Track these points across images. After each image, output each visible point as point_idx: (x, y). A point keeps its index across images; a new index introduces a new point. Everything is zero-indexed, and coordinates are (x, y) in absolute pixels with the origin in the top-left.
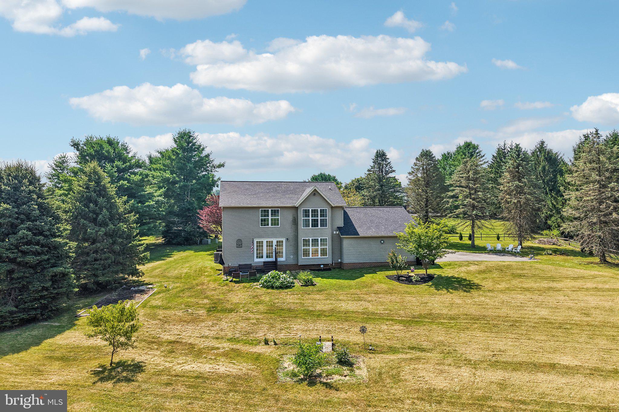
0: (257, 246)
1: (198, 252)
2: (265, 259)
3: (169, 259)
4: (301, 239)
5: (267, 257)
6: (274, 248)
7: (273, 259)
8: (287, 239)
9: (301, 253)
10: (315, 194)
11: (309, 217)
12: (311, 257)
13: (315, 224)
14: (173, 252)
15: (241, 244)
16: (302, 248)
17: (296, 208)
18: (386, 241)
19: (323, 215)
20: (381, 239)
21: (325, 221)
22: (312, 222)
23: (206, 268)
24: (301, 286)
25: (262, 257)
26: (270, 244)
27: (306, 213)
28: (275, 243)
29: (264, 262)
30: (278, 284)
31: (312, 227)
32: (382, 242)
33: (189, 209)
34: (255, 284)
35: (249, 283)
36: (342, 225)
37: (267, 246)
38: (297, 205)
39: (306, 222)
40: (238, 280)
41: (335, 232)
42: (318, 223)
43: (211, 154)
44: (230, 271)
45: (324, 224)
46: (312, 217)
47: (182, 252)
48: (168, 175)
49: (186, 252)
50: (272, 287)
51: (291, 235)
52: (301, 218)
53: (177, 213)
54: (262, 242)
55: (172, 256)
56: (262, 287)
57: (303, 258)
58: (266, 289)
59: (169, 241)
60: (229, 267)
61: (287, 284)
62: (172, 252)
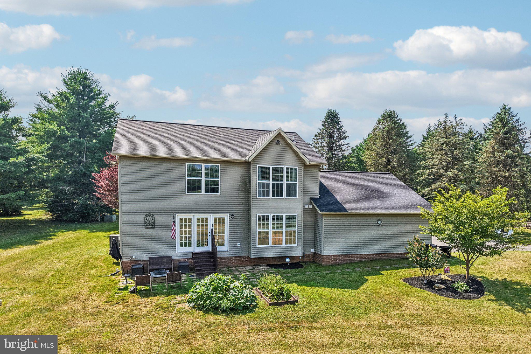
0: (181, 226)
1: (96, 232)
2: (194, 248)
3: (45, 243)
4: (256, 215)
5: (198, 245)
6: (210, 230)
7: (208, 249)
8: (233, 215)
9: (255, 238)
10: (278, 143)
11: (268, 179)
12: (270, 245)
13: (277, 192)
14: (58, 232)
15: (154, 223)
16: (257, 231)
17: (248, 164)
18: (385, 220)
19: (291, 177)
20: (377, 219)
21: (293, 187)
22: (273, 188)
23: (97, 259)
24: (271, 304)
25: (190, 245)
26: (203, 222)
27: (264, 172)
28: (211, 222)
29: (193, 254)
30: (226, 304)
31: (273, 196)
32: (379, 222)
33: (84, 174)
34: (179, 298)
35: (167, 294)
36: (317, 195)
37: (198, 225)
38: (249, 157)
39: (263, 187)
40: (147, 288)
41: (306, 206)
42: (283, 191)
43: (116, 105)
44: (133, 269)
45: (291, 192)
46: (274, 179)
47: (71, 232)
48: (53, 126)
49: (77, 231)
50: (215, 310)
51: (238, 209)
52: (256, 181)
53: (67, 179)
54: (190, 219)
55: (53, 237)
56: (193, 307)
57: (257, 246)
58: (201, 313)
59: (59, 217)
60: (131, 261)
61: (244, 303)
62: (55, 232)
